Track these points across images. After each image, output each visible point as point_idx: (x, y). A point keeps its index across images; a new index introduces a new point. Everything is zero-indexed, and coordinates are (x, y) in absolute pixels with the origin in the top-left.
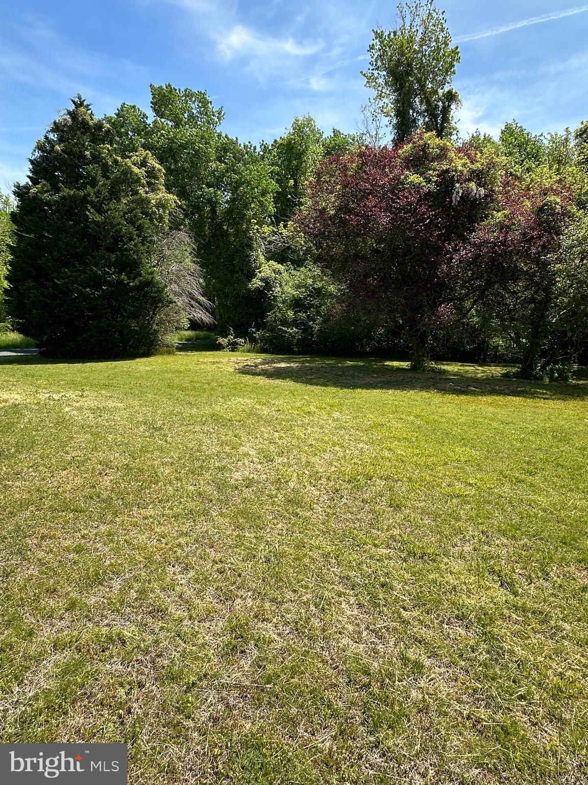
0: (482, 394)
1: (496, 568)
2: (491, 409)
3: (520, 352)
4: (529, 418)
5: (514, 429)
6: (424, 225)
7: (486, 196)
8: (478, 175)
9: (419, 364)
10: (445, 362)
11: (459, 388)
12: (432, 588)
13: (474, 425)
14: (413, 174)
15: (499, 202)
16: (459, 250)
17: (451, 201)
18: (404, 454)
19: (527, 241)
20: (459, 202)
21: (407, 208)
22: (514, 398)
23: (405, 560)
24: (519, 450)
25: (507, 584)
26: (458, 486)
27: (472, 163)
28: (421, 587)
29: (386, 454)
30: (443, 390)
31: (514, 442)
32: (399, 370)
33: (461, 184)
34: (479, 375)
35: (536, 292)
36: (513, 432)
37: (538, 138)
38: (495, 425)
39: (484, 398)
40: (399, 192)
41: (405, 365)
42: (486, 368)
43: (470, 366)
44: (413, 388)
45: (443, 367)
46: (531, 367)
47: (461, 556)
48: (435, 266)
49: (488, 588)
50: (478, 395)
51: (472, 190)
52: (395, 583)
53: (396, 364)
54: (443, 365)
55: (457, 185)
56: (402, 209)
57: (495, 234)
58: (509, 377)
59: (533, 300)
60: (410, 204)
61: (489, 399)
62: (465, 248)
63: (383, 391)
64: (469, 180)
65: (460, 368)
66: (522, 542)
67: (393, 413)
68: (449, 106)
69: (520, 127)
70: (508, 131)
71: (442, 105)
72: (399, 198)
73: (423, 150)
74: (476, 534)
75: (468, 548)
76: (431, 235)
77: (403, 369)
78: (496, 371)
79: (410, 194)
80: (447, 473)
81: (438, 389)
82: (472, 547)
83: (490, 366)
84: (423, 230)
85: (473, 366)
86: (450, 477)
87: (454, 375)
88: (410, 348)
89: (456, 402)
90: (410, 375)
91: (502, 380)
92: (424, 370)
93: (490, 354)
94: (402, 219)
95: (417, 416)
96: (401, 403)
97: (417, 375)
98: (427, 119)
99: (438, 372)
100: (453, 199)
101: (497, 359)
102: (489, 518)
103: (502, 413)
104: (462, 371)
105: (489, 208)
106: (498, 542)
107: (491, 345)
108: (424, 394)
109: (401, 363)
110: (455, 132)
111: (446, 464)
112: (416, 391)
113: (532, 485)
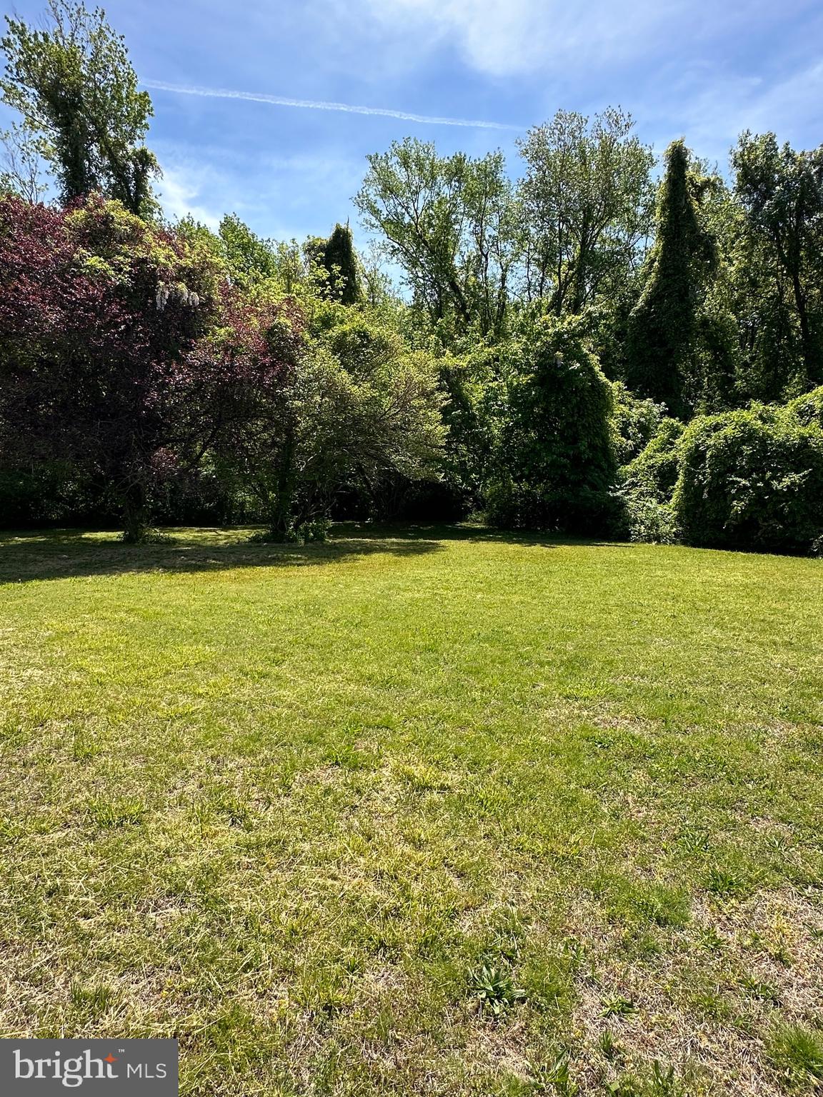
0: (225, 567)
1: (226, 803)
2: (234, 587)
3: (268, 509)
4: (279, 593)
5: (261, 609)
6: (118, 333)
7: (202, 305)
8: (188, 275)
9: (136, 533)
10: (176, 528)
11: (194, 562)
12: (132, 865)
13: (210, 611)
14: (93, 255)
15: (221, 315)
16: (173, 373)
17: (154, 304)
18: (105, 672)
19: (258, 368)
20: (166, 307)
21: (88, 305)
22: (264, 569)
23: (93, 838)
24: (266, 635)
25: (238, 819)
26: (182, 700)
27: (180, 256)
28: (114, 870)
29: (75, 677)
30: (171, 568)
31: (261, 626)
32: (105, 543)
33: (167, 283)
34: (221, 543)
35: (277, 434)
36: (260, 612)
37: (265, 243)
38: (238, 607)
39: (227, 573)
40: (72, 278)
41: (114, 536)
42: (230, 532)
43: (211, 531)
44: (126, 569)
45: (173, 535)
46: (283, 527)
47: (181, 802)
48: (141, 392)
49: (215, 834)
50: (219, 569)
51: (182, 294)
52: (71, 882)
53: (101, 535)
54: (174, 531)
55: (162, 283)
56: (80, 305)
57: (219, 356)
58: (259, 542)
59: (274, 444)
60: (94, 299)
61: (231, 573)
62: (181, 372)
63: (78, 579)
64: (179, 279)
65: (196, 534)
66: (262, 756)
67: (91, 611)
68: (145, 171)
69: (243, 225)
70: (228, 226)
71: (133, 166)
72: (72, 286)
73: (105, 223)
74: (203, 763)
75: (192, 787)
76: (131, 347)
77: (112, 543)
78: (244, 534)
79: (92, 283)
80: (169, 686)
81: (165, 567)
82: (197, 783)
83: (236, 529)
84: (117, 339)
85: (214, 531)
86: (171, 691)
87: (188, 545)
88: (120, 511)
89: (189, 582)
90: (122, 551)
91: (251, 547)
92: (144, 542)
93: (236, 513)
94: (82, 320)
95: (129, 611)
96: (106, 594)
97: (133, 550)
98: (113, 181)
99: (166, 543)
100: (158, 302)
101: (245, 520)
102: (222, 736)
103: (248, 590)
104: (199, 539)
105: (209, 320)
106: (230, 766)
107: (236, 501)
108: (144, 576)
109: (110, 534)
110: (156, 210)
111: (168, 673)
112: (131, 573)
113: (278, 678)
